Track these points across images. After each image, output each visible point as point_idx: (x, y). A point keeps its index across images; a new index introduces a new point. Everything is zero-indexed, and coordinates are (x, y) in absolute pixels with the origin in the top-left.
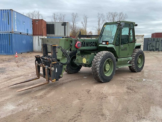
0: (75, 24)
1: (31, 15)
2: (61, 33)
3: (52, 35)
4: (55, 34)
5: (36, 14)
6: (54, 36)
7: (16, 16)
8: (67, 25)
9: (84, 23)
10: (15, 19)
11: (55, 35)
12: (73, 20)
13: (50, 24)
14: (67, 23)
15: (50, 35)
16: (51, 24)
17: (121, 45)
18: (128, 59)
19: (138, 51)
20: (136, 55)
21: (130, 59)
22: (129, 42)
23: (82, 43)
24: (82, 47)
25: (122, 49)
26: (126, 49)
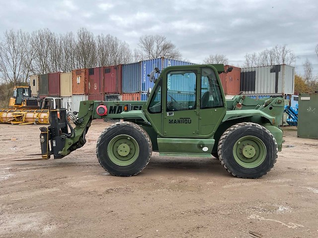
2: (269, 88)
3: (250, 92)
4: (256, 90)
6: (254, 95)
8: (281, 70)
11: (256, 92)
13: (247, 71)
14: (282, 66)
15: (247, 92)
16: (249, 72)
17: (168, 113)
18: (198, 143)
19: (239, 128)
20: (227, 135)
21: (205, 143)
22: (198, 108)
23: (115, 107)
24: (115, 113)
25: (172, 120)
26: (186, 121)
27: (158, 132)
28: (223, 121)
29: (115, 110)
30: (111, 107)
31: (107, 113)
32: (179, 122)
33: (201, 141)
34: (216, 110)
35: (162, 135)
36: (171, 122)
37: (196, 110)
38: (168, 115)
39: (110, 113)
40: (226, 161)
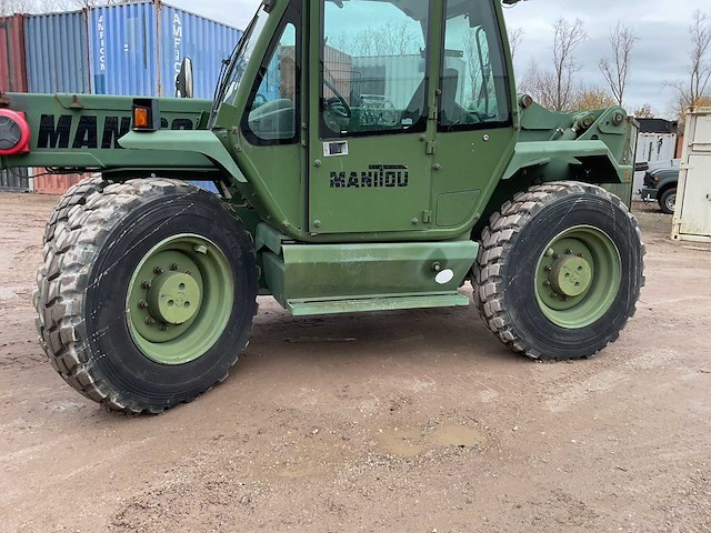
0: (565, 72)
1: (373, 43)
5: (392, 34)
7: (180, 28)
9: (613, 66)
10: (172, 41)
12: (559, 53)
17: (326, 145)
18: (425, 257)
19: (550, 202)
20: (518, 230)
21: (448, 257)
22: (431, 126)
23: (66, 120)
24: (64, 144)
25: (342, 175)
26: (390, 176)
27: (286, 223)
28: (507, 176)
29: (65, 132)
30: (47, 120)
31: (28, 142)
32: (367, 180)
33: (439, 250)
34: (486, 137)
35: (300, 233)
36: (337, 180)
37: (423, 135)
38: (327, 153)
39: (42, 144)
40: (512, 314)
